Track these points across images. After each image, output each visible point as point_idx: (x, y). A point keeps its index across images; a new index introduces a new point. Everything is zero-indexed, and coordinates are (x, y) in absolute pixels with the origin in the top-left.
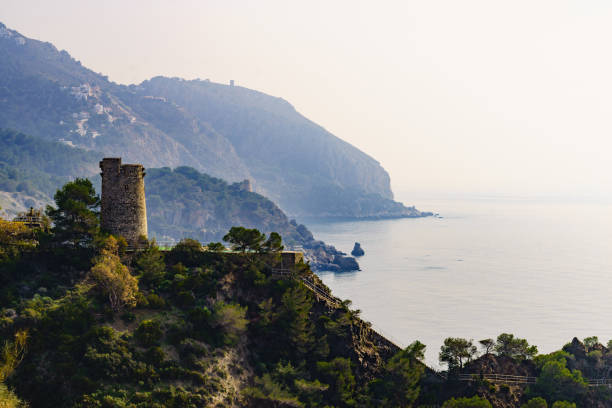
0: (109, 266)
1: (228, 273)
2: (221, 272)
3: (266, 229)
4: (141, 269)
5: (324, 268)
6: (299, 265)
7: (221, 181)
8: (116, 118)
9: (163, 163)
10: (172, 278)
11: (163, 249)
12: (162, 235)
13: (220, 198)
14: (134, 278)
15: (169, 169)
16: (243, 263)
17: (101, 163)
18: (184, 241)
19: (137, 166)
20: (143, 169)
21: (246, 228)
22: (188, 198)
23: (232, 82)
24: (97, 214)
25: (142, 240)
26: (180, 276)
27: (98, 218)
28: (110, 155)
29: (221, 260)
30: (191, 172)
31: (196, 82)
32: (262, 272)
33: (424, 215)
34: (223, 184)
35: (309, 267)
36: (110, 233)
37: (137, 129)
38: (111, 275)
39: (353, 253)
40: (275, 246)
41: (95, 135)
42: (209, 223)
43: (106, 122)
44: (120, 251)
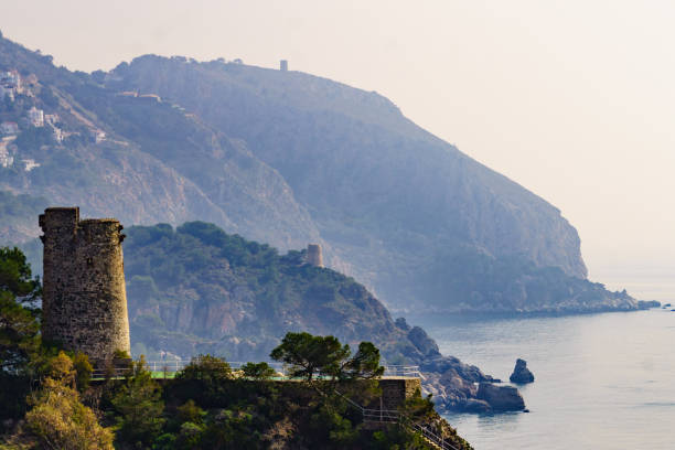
0: (58, 409)
1: (280, 418)
2: (269, 417)
3: (352, 337)
4: (118, 413)
5: (461, 408)
6: (412, 402)
7: (265, 247)
8: (67, 134)
9: (156, 217)
10: (176, 429)
11: (160, 376)
12: (157, 349)
13: (264, 280)
14: (107, 431)
15: (169, 227)
16: (309, 399)
17: (41, 217)
18: (198, 362)
19: (110, 223)
20: (121, 228)
21: (314, 335)
22: (207, 280)
23: (284, 64)
24: (35, 312)
25: (120, 360)
26: (191, 426)
27: (38, 319)
28: (58, 201)
29: (268, 395)
30: (208, 232)
31: (216, 64)
32: (344, 416)
33: (644, 306)
34: (270, 254)
35: (431, 405)
36: (61, 347)
37: (109, 154)
38: (63, 425)
39: (513, 379)
40: (368, 368)
41: (30, 165)
42: (243, 327)
43: (50, 141)
44: (80, 381)
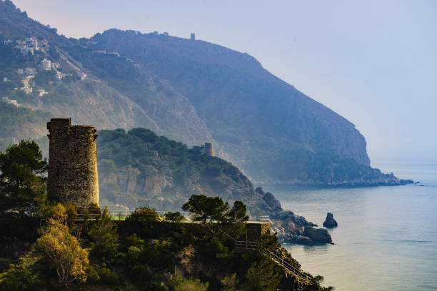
0: (57, 237)
1: (187, 245)
2: (180, 244)
3: (230, 198)
4: (91, 240)
5: (294, 241)
6: (265, 237)
7: (180, 144)
8: (64, 75)
9: (116, 124)
10: (126, 250)
11: (117, 218)
12: (115, 203)
13: (179, 163)
14: (84, 251)
15: (124, 131)
16: (204, 234)
17: (48, 123)
18: (139, 211)
19: (89, 128)
20: (95, 131)
21: (208, 196)
22: (145, 162)
23: (193, 36)
24: (44, 180)
25: (93, 209)
26: (135, 249)
27: (45, 184)
28: (58, 114)
29: (180, 231)
30: (146, 134)
31: (154, 35)
32: (224, 244)
33: (403, 183)
34: (182, 148)
35: (276, 239)
36: (58, 200)
37: (88, 87)
38: (59, 247)
39: (325, 224)
40: (239, 216)
41: (42, 93)
42: (166, 190)
43: (54, 79)
44: (70, 220)
